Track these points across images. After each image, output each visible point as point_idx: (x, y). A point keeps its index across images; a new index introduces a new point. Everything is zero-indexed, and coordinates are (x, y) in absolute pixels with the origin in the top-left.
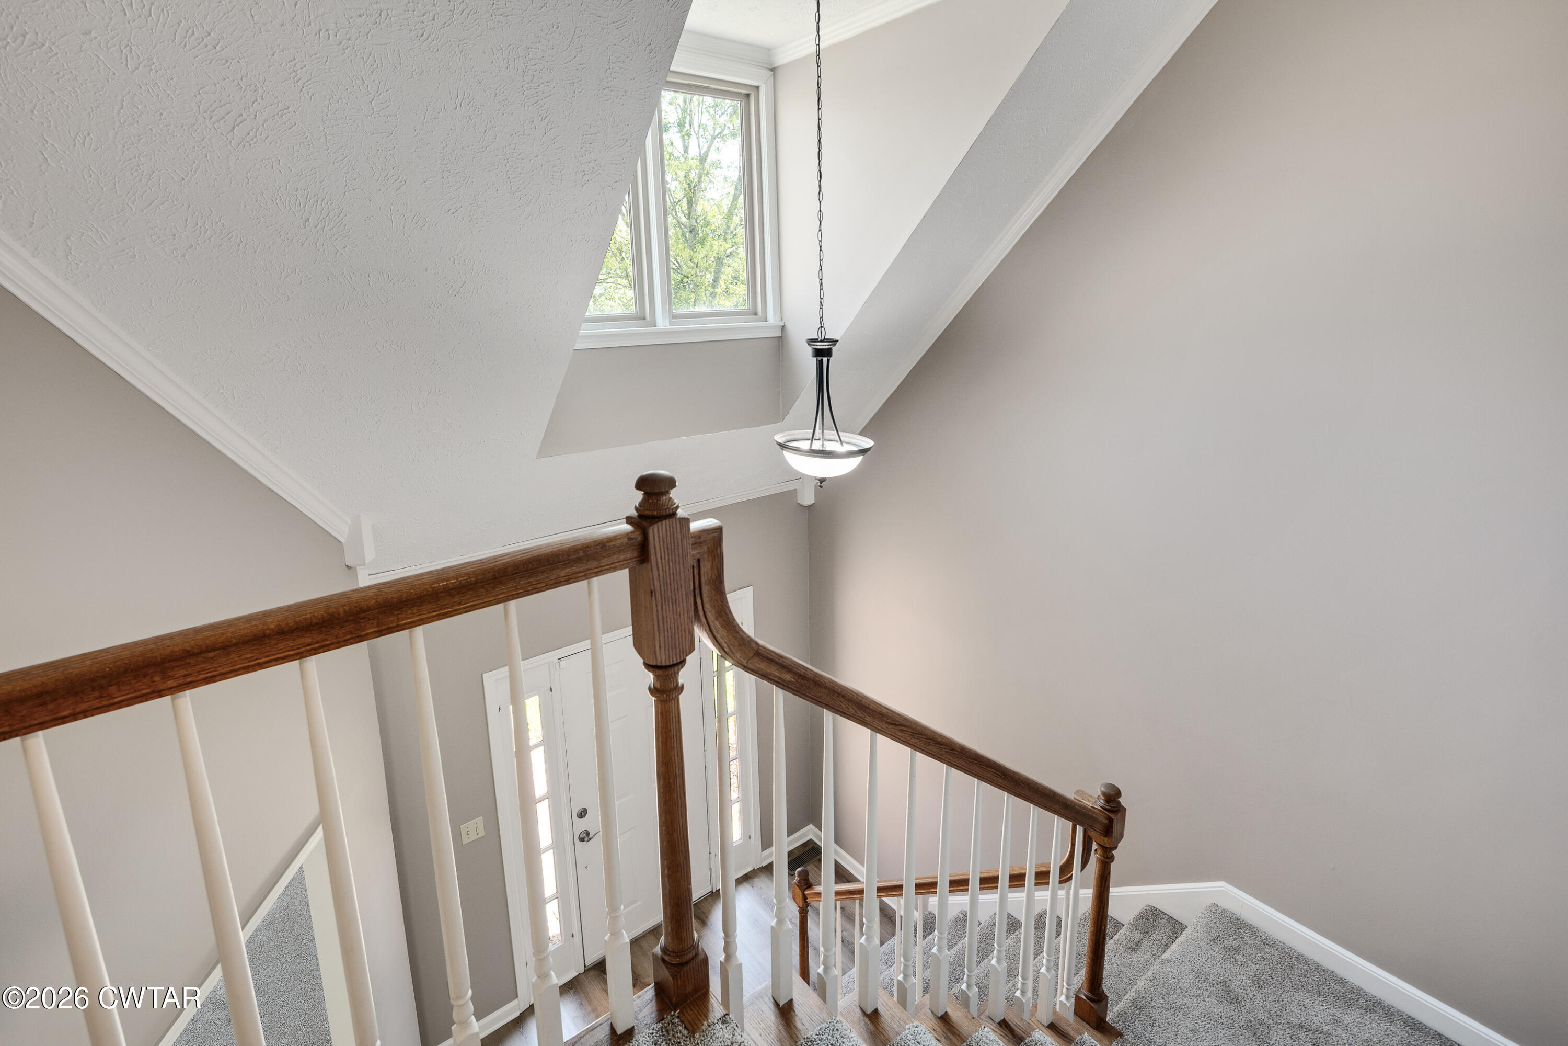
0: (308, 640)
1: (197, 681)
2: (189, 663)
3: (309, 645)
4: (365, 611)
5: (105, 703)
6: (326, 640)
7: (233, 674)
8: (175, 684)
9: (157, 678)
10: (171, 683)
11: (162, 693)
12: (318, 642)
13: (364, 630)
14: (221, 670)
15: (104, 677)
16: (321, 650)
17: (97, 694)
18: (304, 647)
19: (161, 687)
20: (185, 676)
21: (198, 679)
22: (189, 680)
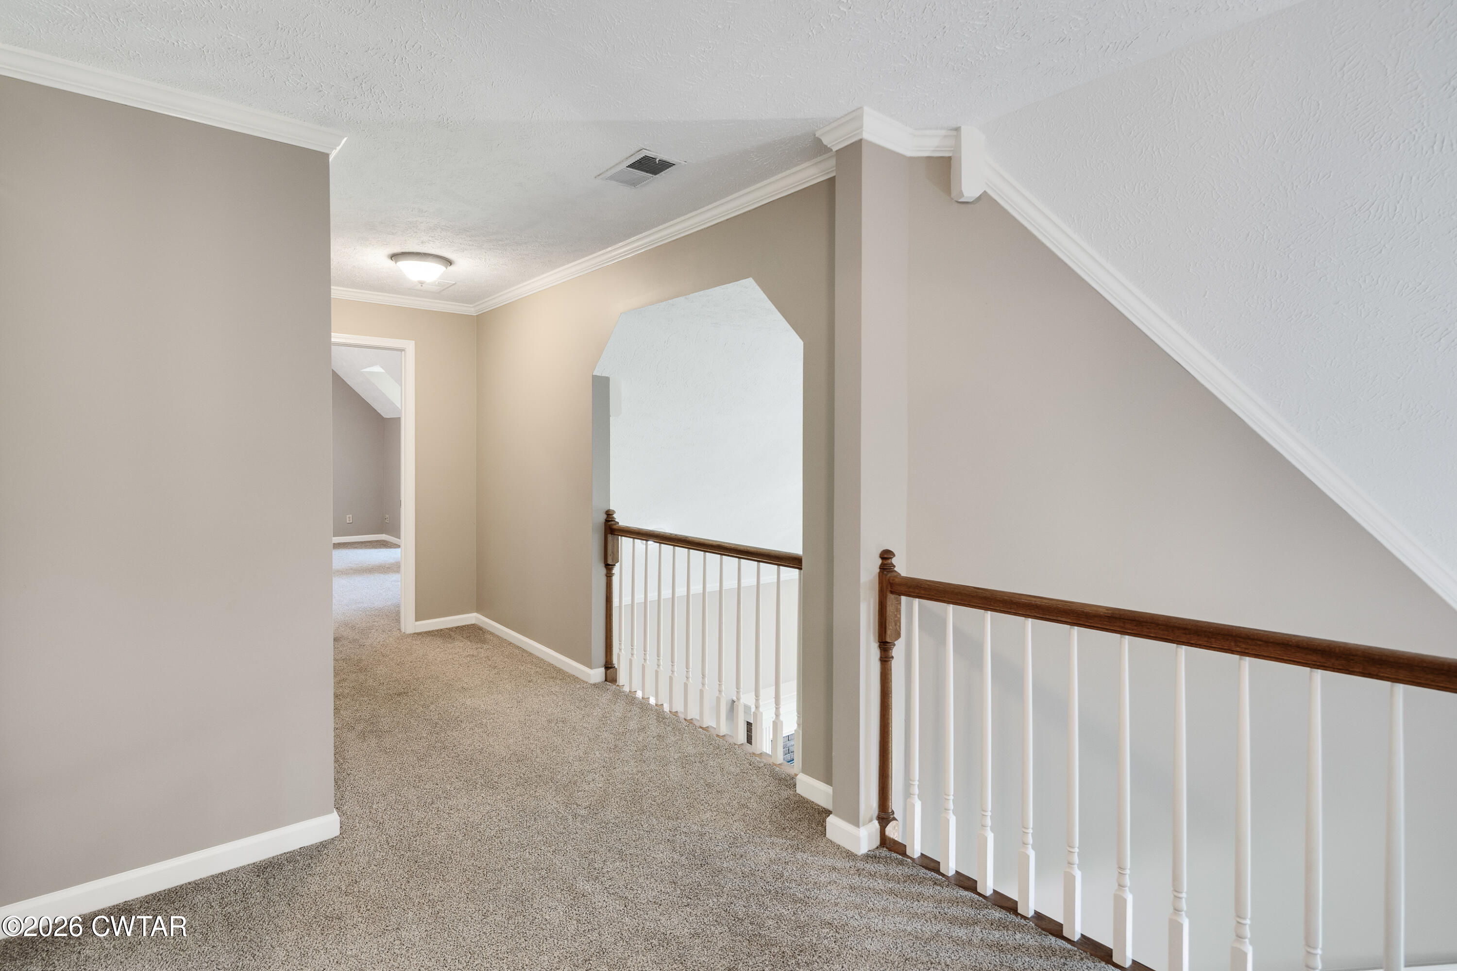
0: (1315, 659)
1: (1251, 654)
2: (1248, 643)
3: (1315, 662)
4: (1353, 655)
5: (1208, 645)
6: (1325, 663)
7: (1269, 659)
8: (1239, 650)
9: (1233, 644)
10: (1238, 649)
11: (1234, 652)
12: (1320, 662)
13: (1353, 668)
14: (1263, 653)
15: (1210, 632)
16: (1322, 668)
17: (1206, 639)
18: (1311, 661)
19: (1234, 649)
20: (1246, 649)
21: (1251, 652)
22: (1247, 651)
